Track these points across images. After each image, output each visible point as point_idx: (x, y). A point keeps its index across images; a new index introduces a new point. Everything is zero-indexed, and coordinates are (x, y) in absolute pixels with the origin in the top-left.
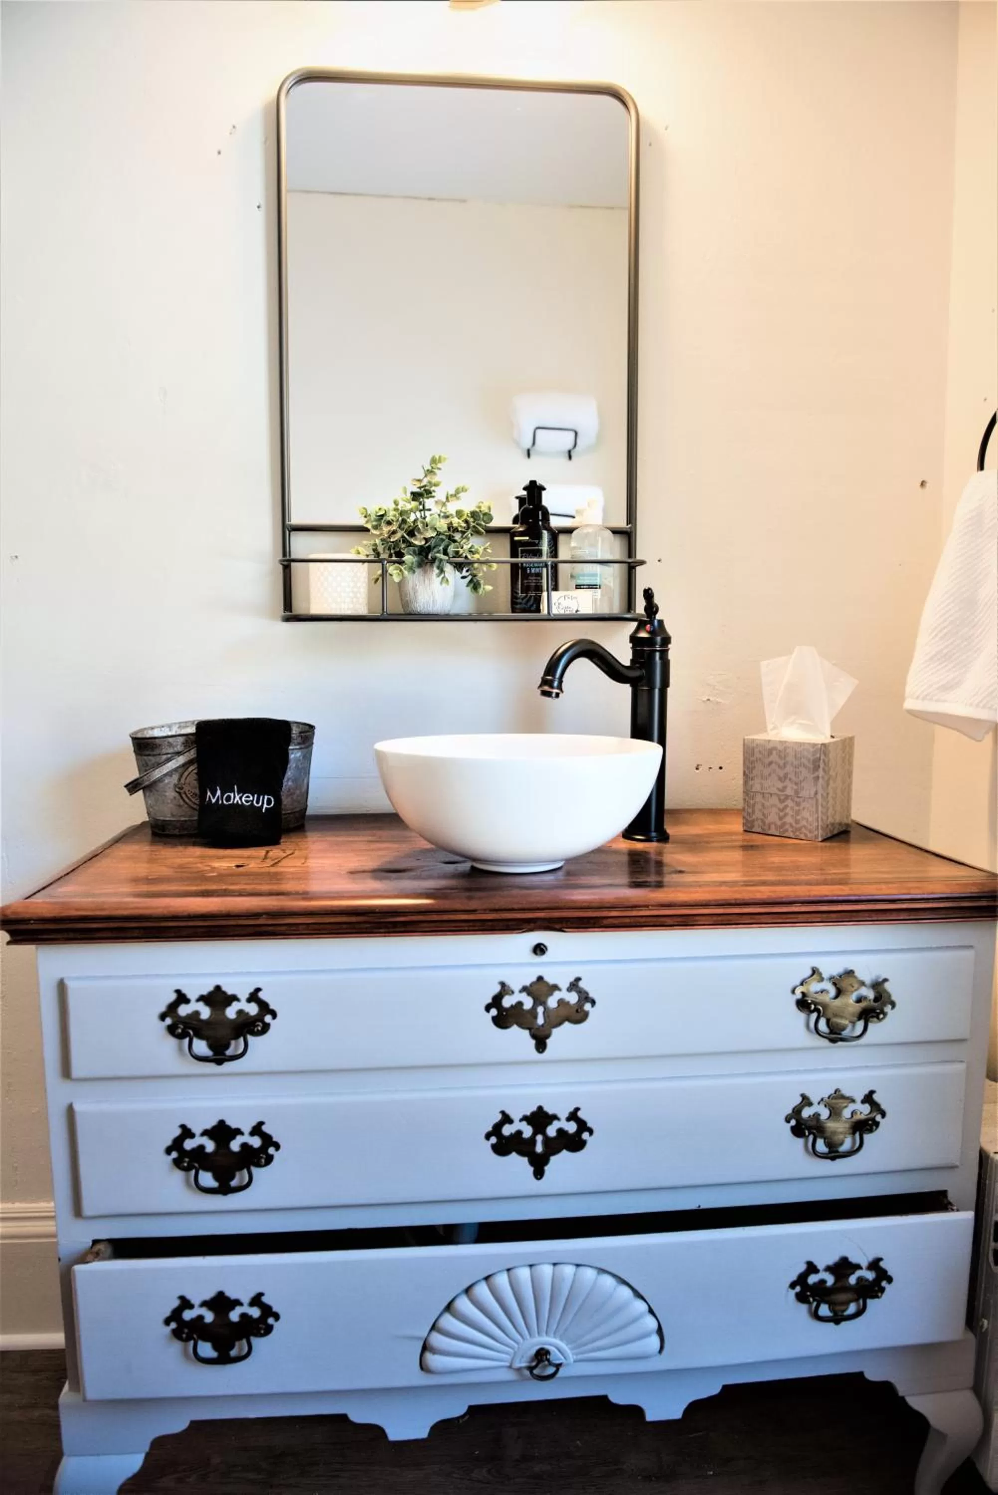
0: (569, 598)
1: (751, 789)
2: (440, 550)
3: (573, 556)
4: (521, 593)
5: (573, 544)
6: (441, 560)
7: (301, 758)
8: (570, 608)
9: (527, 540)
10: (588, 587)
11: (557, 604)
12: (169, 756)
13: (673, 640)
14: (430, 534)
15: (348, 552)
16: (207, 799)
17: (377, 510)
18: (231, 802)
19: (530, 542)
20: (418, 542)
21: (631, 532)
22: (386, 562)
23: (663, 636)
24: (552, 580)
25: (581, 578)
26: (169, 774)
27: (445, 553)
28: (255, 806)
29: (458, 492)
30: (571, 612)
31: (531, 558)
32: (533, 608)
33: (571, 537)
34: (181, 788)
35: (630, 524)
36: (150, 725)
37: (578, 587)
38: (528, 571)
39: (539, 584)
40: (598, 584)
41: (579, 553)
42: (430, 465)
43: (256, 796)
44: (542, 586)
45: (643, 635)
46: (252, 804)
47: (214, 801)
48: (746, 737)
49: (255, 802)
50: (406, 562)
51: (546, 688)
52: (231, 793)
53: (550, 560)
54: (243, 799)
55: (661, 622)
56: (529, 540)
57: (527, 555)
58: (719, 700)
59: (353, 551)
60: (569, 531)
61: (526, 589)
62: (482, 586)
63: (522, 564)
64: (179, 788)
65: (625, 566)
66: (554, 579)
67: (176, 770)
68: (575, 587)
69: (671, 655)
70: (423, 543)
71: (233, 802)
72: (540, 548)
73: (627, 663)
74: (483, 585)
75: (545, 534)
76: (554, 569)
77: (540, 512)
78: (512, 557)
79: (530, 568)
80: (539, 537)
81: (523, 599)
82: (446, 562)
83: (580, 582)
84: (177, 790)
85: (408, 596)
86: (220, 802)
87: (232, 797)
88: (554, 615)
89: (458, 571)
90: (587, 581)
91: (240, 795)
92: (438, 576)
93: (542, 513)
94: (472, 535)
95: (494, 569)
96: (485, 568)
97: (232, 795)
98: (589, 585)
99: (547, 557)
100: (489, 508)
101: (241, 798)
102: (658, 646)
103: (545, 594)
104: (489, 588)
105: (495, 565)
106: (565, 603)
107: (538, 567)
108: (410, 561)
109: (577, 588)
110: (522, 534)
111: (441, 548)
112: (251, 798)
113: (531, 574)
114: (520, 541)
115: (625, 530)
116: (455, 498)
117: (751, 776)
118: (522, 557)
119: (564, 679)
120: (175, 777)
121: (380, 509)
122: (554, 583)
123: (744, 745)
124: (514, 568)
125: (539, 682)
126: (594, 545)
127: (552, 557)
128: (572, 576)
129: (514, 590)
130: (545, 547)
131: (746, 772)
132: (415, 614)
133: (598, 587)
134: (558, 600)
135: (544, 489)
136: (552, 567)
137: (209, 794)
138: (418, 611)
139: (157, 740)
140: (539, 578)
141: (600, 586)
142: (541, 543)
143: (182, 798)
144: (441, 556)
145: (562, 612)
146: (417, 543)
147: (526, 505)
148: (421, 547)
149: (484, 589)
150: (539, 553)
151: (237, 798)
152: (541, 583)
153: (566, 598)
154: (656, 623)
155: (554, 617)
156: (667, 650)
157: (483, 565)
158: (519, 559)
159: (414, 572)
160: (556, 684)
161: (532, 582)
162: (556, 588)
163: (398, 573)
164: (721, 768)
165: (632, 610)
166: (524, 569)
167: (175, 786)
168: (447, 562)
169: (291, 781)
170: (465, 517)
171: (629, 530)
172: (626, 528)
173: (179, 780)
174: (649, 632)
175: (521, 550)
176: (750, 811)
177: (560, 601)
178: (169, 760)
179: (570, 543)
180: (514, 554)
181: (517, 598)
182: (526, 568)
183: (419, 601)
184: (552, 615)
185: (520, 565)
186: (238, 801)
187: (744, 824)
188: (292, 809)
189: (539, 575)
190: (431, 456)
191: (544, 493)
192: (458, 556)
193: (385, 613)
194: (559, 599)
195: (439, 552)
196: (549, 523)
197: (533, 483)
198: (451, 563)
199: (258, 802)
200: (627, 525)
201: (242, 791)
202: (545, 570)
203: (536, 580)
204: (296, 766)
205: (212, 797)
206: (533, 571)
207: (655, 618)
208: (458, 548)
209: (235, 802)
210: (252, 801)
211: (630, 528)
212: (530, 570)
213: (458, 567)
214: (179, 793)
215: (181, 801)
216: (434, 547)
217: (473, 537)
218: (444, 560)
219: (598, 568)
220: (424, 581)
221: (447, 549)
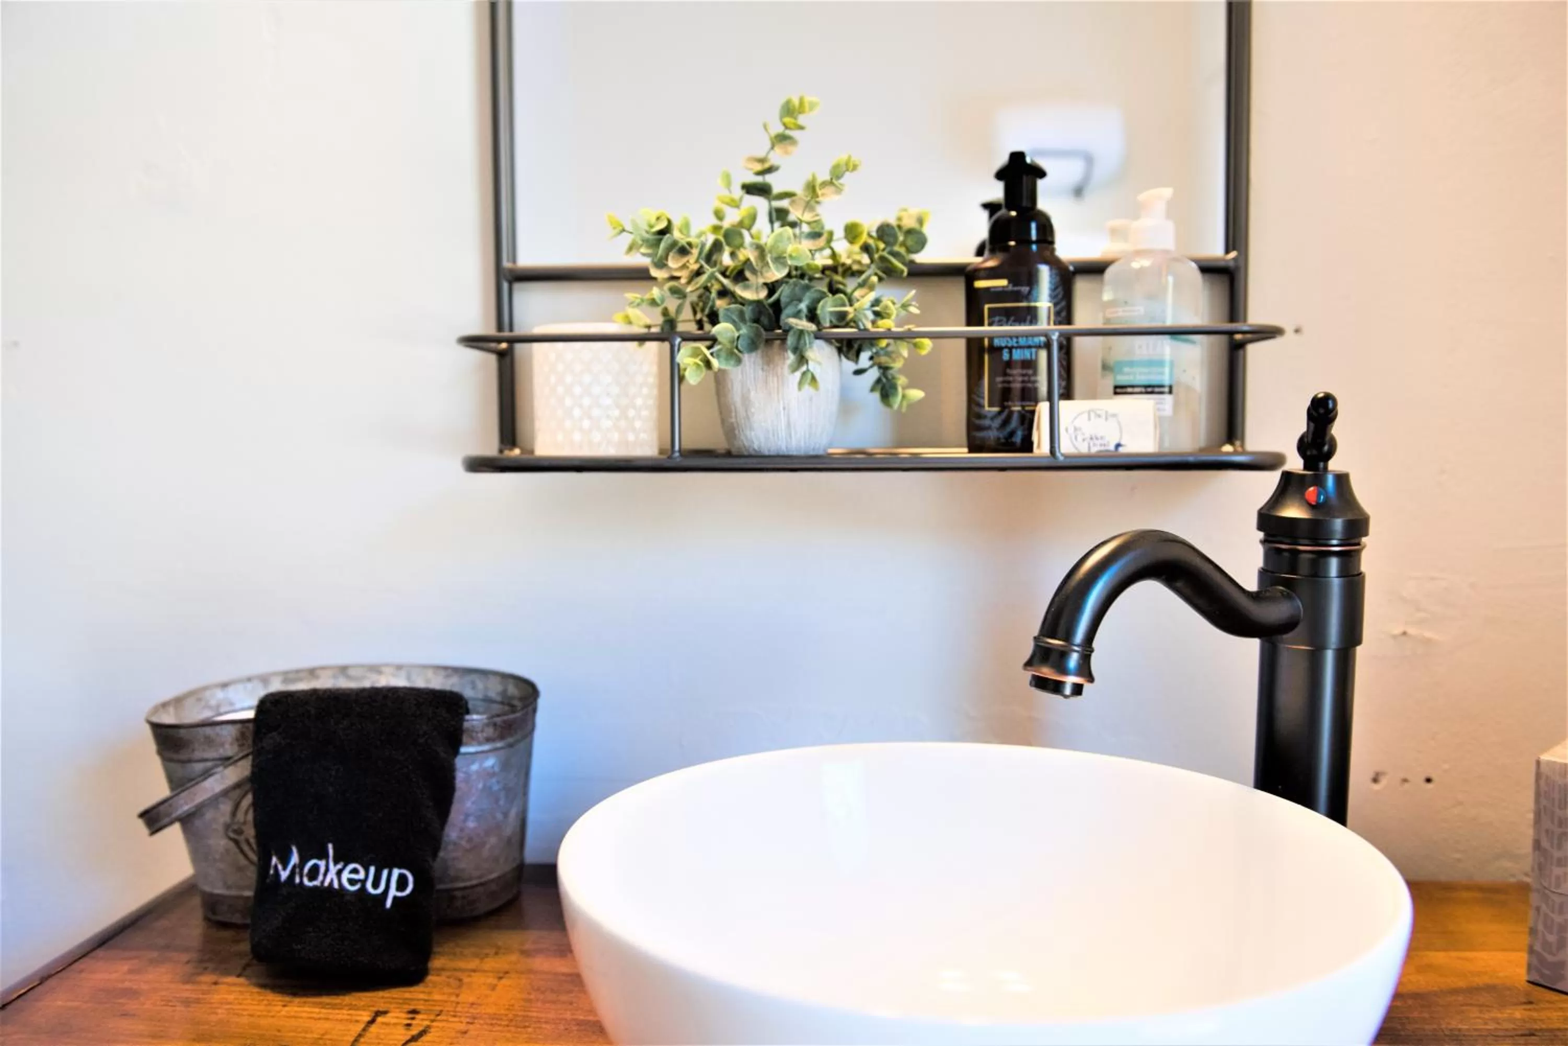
0: (1099, 416)
1: (1558, 885)
2: (800, 311)
3: (1107, 321)
4: (990, 405)
5: (1107, 296)
6: (801, 333)
7: (497, 769)
8: (1102, 438)
9: (1003, 287)
10: (1143, 390)
11: (1071, 430)
12: (209, 764)
13: (1373, 526)
14: (776, 274)
15: (610, 320)
16: (272, 872)
17: (653, 220)
18: (316, 883)
19: (1012, 292)
20: (752, 293)
21: (1237, 268)
22: (678, 340)
23: (1350, 516)
24: (1060, 376)
25: (1126, 370)
26: (214, 801)
27: (812, 316)
28: (370, 894)
29: (837, 173)
30: (1102, 448)
31: (1011, 325)
32: (1018, 439)
33: (1102, 281)
34: (239, 832)
35: (1234, 249)
36: (224, 678)
37: (1119, 390)
38: (1006, 356)
39: (1030, 385)
40: (1167, 382)
41: (1120, 314)
42: (781, 118)
43: (372, 870)
44: (1035, 390)
45: (1293, 511)
46: (363, 889)
47: (284, 875)
48: (1545, 757)
49: (369, 885)
50: (720, 339)
51: (1047, 672)
52: (320, 858)
53: (1056, 331)
54: (346, 875)
55: (1342, 480)
56: (1007, 287)
57: (1004, 319)
58: (1428, 634)
59: (619, 316)
60: (1096, 269)
61: (1004, 396)
62: (900, 390)
63: (991, 339)
64: (235, 831)
65: (1221, 341)
66: (1065, 375)
67: (225, 793)
68: (1111, 390)
69: (1368, 562)
70: (763, 294)
71: (323, 882)
72: (1033, 304)
73: (1251, 583)
74: (904, 388)
75: (1044, 272)
76: (1064, 351)
77: (1033, 226)
78: (969, 323)
79: (1010, 349)
80: (1032, 280)
81: (992, 419)
82: (812, 335)
83: (1123, 379)
84: (232, 835)
85: (733, 414)
86: (297, 880)
87: (322, 870)
88: (1066, 456)
89: (848, 358)
90: (1141, 377)
91: (339, 866)
92: (794, 369)
93: (1038, 229)
94: (880, 279)
95: (924, 352)
96: (904, 350)
97: (322, 864)
98: (1146, 387)
99: (1049, 324)
100: (921, 221)
101: (339, 873)
102: (1335, 542)
103: (1043, 408)
104: (916, 394)
105: (927, 343)
106: (1090, 427)
107: (1030, 347)
108: (729, 335)
109: (1116, 393)
110: (992, 273)
111: (803, 306)
112: (361, 875)
113: (1009, 364)
114: (987, 289)
115: (1222, 264)
116: (832, 189)
117: (1557, 854)
118: (990, 324)
119: (1096, 644)
120: (226, 807)
121: (658, 218)
122: (1064, 384)
123: (1538, 775)
124: (975, 348)
125: (1028, 649)
126: (1155, 296)
127: (1060, 323)
128: (1106, 367)
129: (974, 396)
130: (1044, 303)
131: (1545, 844)
132: (750, 456)
133: (1167, 390)
134: (1073, 422)
135: (1041, 174)
136: (1061, 347)
137: (274, 860)
138: (756, 447)
139: (182, 731)
140: (1030, 372)
141: (1171, 387)
142: (1034, 292)
143: (242, 851)
144: (804, 324)
145: (1083, 449)
146: (749, 295)
147: (1003, 211)
148: (758, 303)
149: (904, 396)
150: (1030, 315)
151: (332, 875)
152: (1035, 382)
153: (1092, 415)
154: (1330, 481)
155: (1069, 462)
156: (1358, 552)
157: (899, 342)
158: (986, 328)
159: (739, 361)
160: (1073, 660)
161: (1017, 379)
162: (1068, 394)
163: (698, 365)
164: (1429, 780)
165: (1237, 439)
166: (995, 350)
167: (227, 827)
168: (817, 338)
169: (471, 818)
170: (864, 238)
171: (1232, 264)
172: (1224, 260)
173: (234, 813)
174: (1313, 507)
175: (989, 309)
176: (1552, 938)
177: (1077, 423)
178: (207, 774)
179: (1101, 292)
180: (974, 317)
181: (980, 416)
182: (1000, 349)
183: (755, 425)
184: (1061, 458)
185: (986, 342)
186: (332, 881)
187: (1530, 968)
188: (480, 877)
189: (1030, 365)
190: (783, 101)
191: (1041, 183)
192: (843, 324)
193: (677, 454)
194: (1075, 418)
195: (797, 315)
196: (1053, 250)
197: (1017, 158)
198: (828, 340)
199: (376, 885)
200: (1227, 251)
201: (343, 857)
202: (1043, 354)
203: (1023, 375)
204: (484, 786)
205: (280, 867)
206: (1017, 355)
207: (1326, 468)
208: (844, 305)
209: (326, 884)
210: (364, 882)
211: (1235, 259)
212: (1011, 353)
213: (845, 349)
214: (236, 842)
215: (241, 857)
216: (788, 304)
217: (884, 283)
218: (808, 332)
219: (1165, 347)
220: (766, 382)
221: (815, 309)
